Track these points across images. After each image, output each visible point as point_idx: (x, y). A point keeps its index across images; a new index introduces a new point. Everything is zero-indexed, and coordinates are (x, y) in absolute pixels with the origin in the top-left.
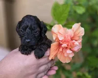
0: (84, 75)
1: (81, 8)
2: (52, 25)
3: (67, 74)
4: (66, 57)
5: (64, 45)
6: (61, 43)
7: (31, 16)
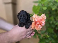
0: (46, 36)
1: (45, 7)
2: (32, 14)
3: (39, 35)
4: (39, 28)
5: (38, 23)
6: (36, 22)
7: (24, 11)
